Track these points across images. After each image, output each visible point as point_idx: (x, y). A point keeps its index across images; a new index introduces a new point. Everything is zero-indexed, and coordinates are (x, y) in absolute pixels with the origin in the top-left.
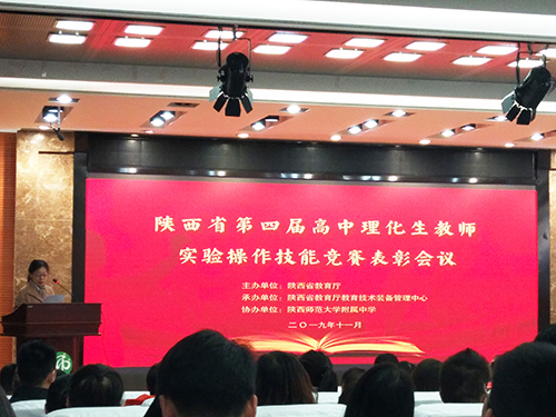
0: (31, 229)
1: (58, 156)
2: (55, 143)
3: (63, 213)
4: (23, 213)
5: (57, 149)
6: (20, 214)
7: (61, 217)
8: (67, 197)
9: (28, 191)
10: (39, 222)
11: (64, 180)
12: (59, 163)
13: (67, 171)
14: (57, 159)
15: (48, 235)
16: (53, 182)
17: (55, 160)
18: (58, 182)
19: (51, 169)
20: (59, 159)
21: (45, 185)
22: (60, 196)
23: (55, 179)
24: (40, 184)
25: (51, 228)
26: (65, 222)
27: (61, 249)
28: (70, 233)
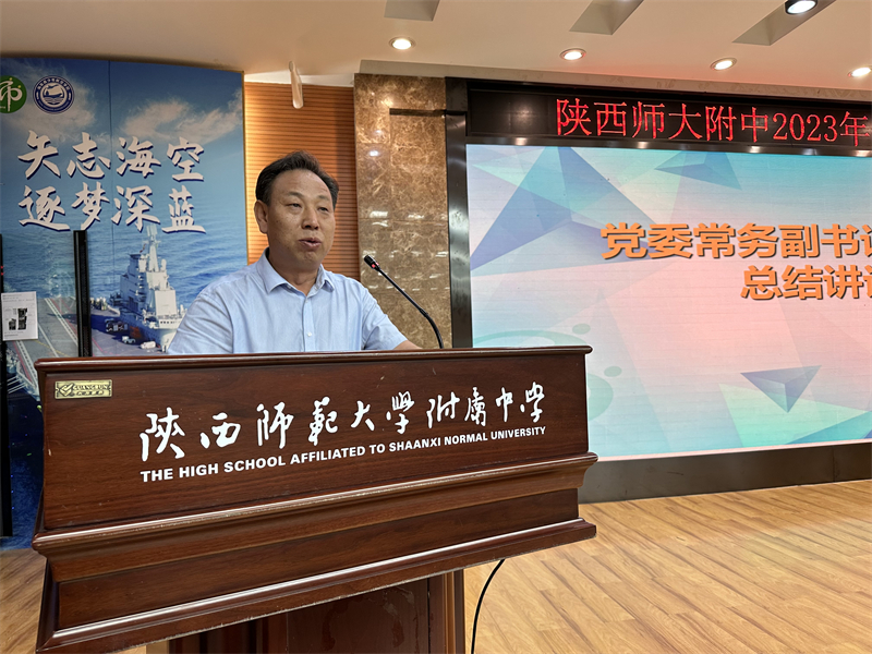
0: (384, 236)
1: (421, 119)
2: (416, 95)
3: (432, 211)
5: (418, 104)
7: (430, 217)
8: (437, 185)
9: (376, 174)
10: (396, 227)
11: (431, 158)
12: (423, 131)
13: (435, 142)
14: (419, 124)
15: (410, 246)
16: (415, 162)
17: (416, 125)
18: (422, 161)
19: (410, 140)
20: (423, 124)
21: (402, 166)
22: (427, 184)
23: (418, 156)
24: (394, 163)
25: (416, 235)
26: (436, 226)
27: (433, 269)
28: (445, 242)
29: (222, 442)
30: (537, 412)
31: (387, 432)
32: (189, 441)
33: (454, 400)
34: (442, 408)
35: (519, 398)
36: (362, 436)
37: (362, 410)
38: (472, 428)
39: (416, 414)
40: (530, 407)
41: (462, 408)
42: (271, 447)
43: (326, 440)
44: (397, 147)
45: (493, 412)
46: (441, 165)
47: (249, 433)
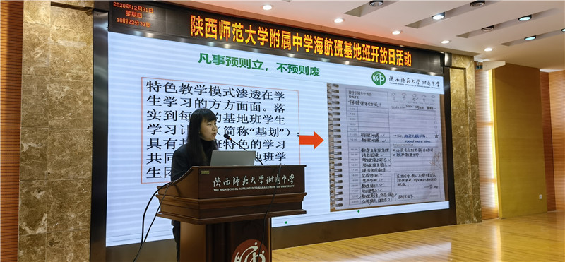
0: (42, 88)
1: (75, 11)
3: (81, 73)
4: (32, 69)
6: (27, 70)
7: (79, 77)
8: (85, 56)
9: (38, 45)
10: (52, 81)
11: (82, 38)
12: (76, 19)
13: (85, 28)
14: (73, 14)
15: (63, 95)
16: (69, 39)
17: (71, 15)
18: (74, 39)
19: (66, 24)
20: (76, 15)
21: (59, 41)
22: (78, 55)
23: (71, 35)
24: (52, 38)
25: (67, 88)
26: (83, 83)
27: (80, 112)
28: (89, 94)
29: (227, 184)
30: (292, 181)
31: (258, 184)
32: (221, 184)
33: (273, 177)
34: (270, 179)
35: (288, 178)
36: (253, 185)
37: (253, 179)
38: (276, 185)
39: (264, 181)
40: (290, 180)
41: (274, 179)
42: (235, 186)
43: (246, 185)
44: (56, 28)
45: (282, 181)
46: (89, 43)
47: (232, 183)
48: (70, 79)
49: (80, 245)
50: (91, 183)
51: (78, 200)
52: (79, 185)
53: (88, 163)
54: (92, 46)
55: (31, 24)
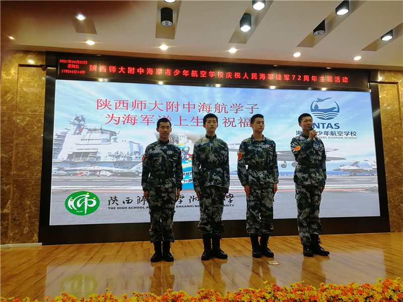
0: (10, 119)
1: (35, 68)
3: (37, 108)
4: (5, 107)
7: (35, 111)
8: (40, 97)
9: (9, 92)
10: (17, 115)
11: (38, 85)
12: (36, 74)
13: (41, 79)
14: (34, 70)
15: (25, 123)
16: (30, 87)
17: (32, 71)
18: (34, 87)
19: (28, 77)
20: (36, 71)
21: (24, 89)
22: (35, 97)
23: (32, 84)
24: (20, 87)
25: (28, 119)
26: (38, 115)
27: (35, 134)
28: (42, 122)
44: (22, 81)
46: (43, 88)
48: (30, 113)
49: (33, 223)
50: (40, 181)
51: (32, 192)
52: (33, 182)
53: (39, 168)
54: (45, 90)
55: (5, 79)
